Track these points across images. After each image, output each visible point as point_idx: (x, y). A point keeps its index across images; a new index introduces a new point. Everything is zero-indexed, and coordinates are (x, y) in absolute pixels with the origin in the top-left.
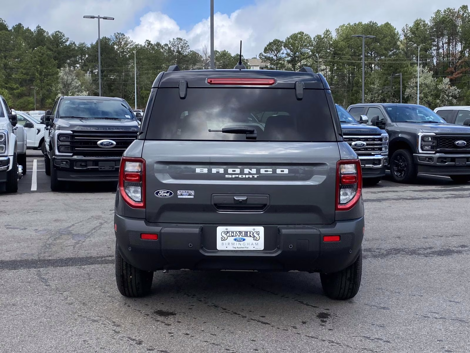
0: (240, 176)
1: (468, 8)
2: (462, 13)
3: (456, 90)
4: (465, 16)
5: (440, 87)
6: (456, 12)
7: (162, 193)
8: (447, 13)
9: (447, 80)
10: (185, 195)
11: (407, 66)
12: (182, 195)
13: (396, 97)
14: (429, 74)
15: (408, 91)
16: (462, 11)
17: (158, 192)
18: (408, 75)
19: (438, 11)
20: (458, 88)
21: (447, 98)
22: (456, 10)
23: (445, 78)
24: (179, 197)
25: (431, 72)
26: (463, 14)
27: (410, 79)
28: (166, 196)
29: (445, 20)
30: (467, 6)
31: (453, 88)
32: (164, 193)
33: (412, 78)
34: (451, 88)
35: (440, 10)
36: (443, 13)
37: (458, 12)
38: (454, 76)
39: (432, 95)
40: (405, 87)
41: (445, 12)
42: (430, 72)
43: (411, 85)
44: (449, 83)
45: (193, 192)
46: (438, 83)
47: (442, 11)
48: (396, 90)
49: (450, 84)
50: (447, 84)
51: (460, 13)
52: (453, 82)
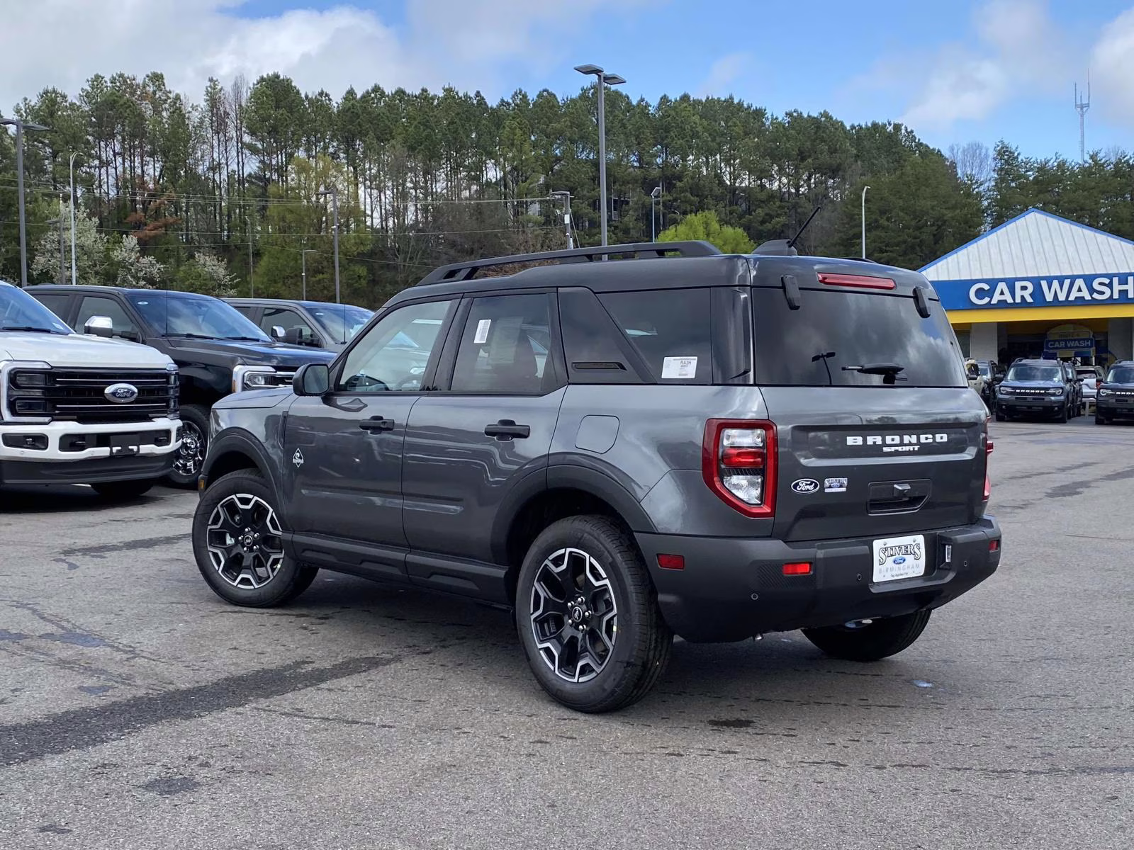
0: (900, 449)
1: (165, 81)
2: (151, 90)
3: (153, 265)
4: (157, 96)
5: (117, 255)
6: (138, 85)
7: (804, 486)
8: (118, 84)
9: (131, 241)
10: (835, 486)
11: (36, 200)
12: (830, 487)
13: (9, 272)
14: (88, 223)
15: (41, 260)
16: (151, 85)
17: (797, 484)
18: (38, 223)
19: (98, 78)
20: (158, 262)
21: (134, 283)
22: (140, 80)
23: (127, 237)
24: (827, 490)
25: (93, 219)
26: (154, 93)
27: (45, 230)
28: (808, 490)
29: (118, 102)
30: (162, 76)
31: (146, 260)
32: (807, 485)
33: (47, 230)
34: (141, 260)
35: (102, 75)
36: (109, 84)
37: (144, 87)
38: (147, 232)
39: (97, 273)
40: (32, 252)
41: (113, 81)
42: (90, 220)
43: (48, 246)
44: (137, 248)
45: (845, 481)
46: (110, 246)
47: (107, 78)
48: (10, 256)
49: (138, 251)
50: (132, 250)
51: (148, 88)
52: (145, 247)
